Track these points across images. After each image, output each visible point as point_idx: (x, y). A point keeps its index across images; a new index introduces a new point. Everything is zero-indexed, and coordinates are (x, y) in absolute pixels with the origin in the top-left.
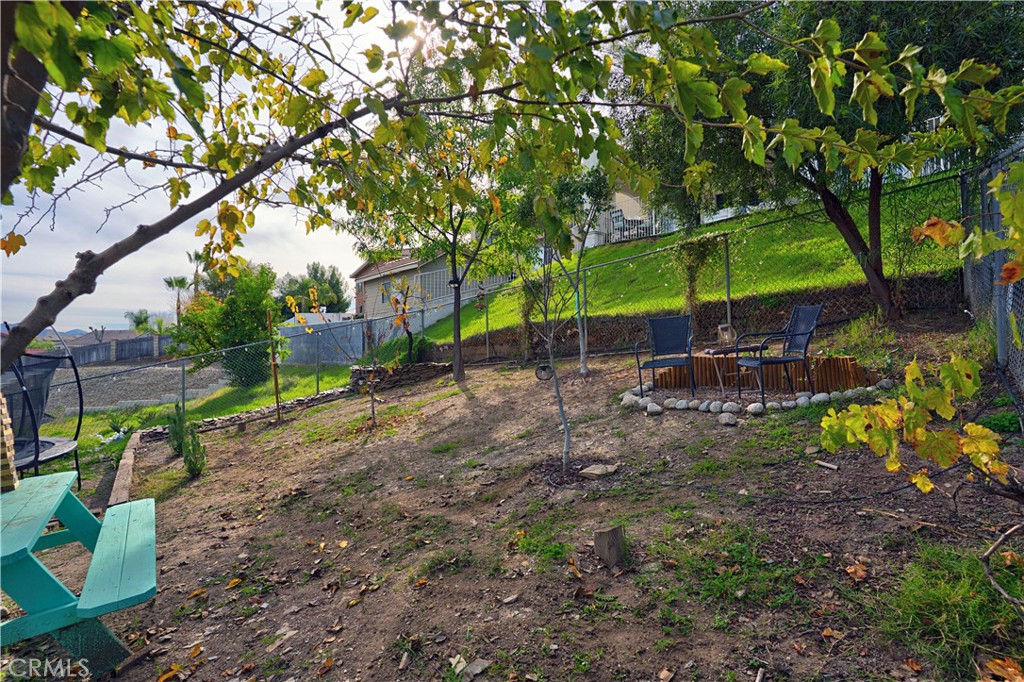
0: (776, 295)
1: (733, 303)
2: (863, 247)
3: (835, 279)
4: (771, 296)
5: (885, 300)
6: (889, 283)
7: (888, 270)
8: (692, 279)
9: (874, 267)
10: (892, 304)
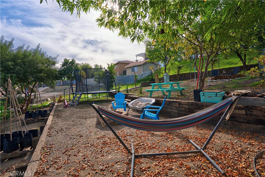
0: (228, 68)
1: (220, 69)
2: (243, 60)
3: (237, 65)
4: (227, 68)
5: (246, 68)
6: (247, 66)
7: (247, 64)
8: (212, 66)
9: (244, 63)
10: (247, 69)
